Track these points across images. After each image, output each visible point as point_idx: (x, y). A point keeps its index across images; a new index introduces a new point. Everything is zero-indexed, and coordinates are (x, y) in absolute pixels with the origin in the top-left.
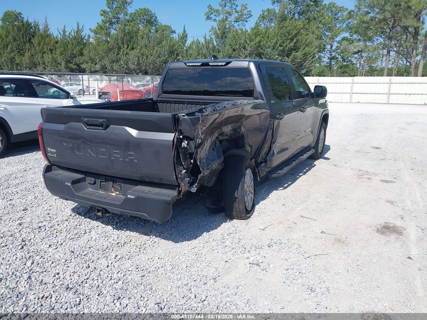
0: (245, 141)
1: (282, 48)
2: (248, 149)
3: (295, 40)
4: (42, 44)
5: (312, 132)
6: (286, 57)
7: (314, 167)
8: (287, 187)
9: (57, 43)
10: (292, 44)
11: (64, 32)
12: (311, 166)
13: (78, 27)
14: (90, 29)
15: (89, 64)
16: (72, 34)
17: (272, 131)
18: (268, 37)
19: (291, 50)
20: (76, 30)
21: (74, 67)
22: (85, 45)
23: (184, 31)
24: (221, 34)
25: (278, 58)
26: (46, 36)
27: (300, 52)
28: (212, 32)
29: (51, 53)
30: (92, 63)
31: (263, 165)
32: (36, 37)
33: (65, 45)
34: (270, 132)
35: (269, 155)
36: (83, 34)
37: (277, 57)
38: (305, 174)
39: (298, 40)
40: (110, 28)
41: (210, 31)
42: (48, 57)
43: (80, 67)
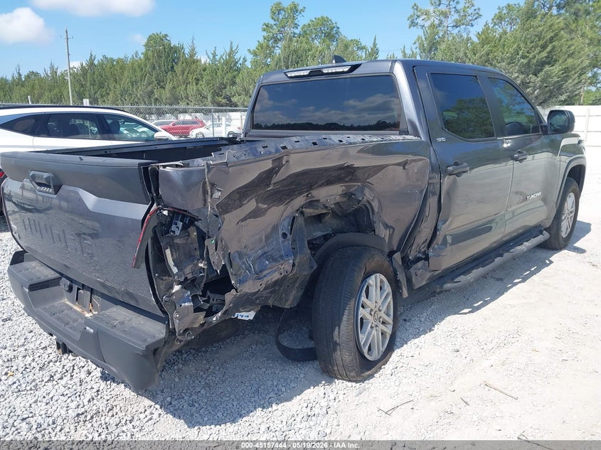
0: (375, 218)
1: (525, 61)
2: (383, 233)
3: (549, 48)
4: (186, 72)
5: (544, 200)
6: (531, 76)
7: (548, 265)
8: (479, 308)
9: (204, 70)
10: (544, 54)
11: (214, 55)
12: (543, 264)
13: (231, 48)
14: (249, 50)
15: (243, 97)
16: (224, 57)
17: (436, 198)
18: (504, 45)
19: (542, 64)
20: (228, 52)
21: (224, 101)
22: (238, 70)
23: (375, 45)
24: (428, 45)
25: (518, 77)
26: (193, 61)
27: (557, 65)
28: (417, 45)
29: (197, 84)
30: (246, 95)
31: (420, 264)
32: (180, 63)
33: (215, 71)
34: (432, 201)
35: (434, 245)
36: (237, 57)
37: (516, 75)
38: (524, 280)
39: (554, 47)
40: (274, 47)
41: (415, 43)
42: (192, 89)
43: (231, 101)
